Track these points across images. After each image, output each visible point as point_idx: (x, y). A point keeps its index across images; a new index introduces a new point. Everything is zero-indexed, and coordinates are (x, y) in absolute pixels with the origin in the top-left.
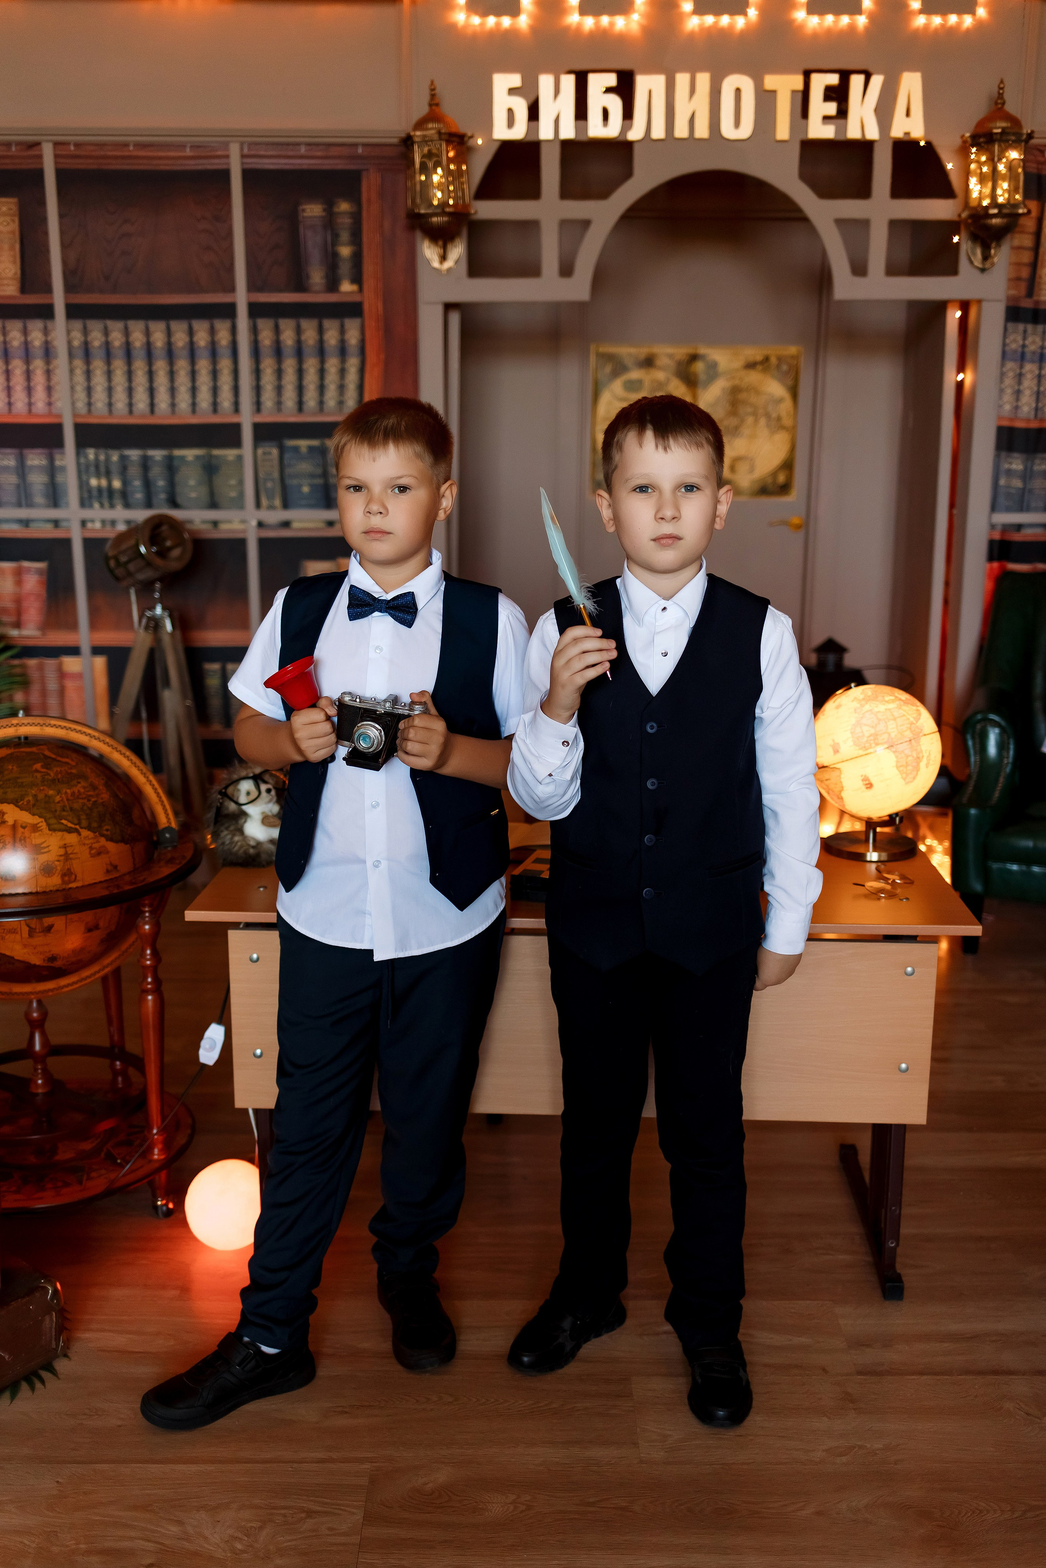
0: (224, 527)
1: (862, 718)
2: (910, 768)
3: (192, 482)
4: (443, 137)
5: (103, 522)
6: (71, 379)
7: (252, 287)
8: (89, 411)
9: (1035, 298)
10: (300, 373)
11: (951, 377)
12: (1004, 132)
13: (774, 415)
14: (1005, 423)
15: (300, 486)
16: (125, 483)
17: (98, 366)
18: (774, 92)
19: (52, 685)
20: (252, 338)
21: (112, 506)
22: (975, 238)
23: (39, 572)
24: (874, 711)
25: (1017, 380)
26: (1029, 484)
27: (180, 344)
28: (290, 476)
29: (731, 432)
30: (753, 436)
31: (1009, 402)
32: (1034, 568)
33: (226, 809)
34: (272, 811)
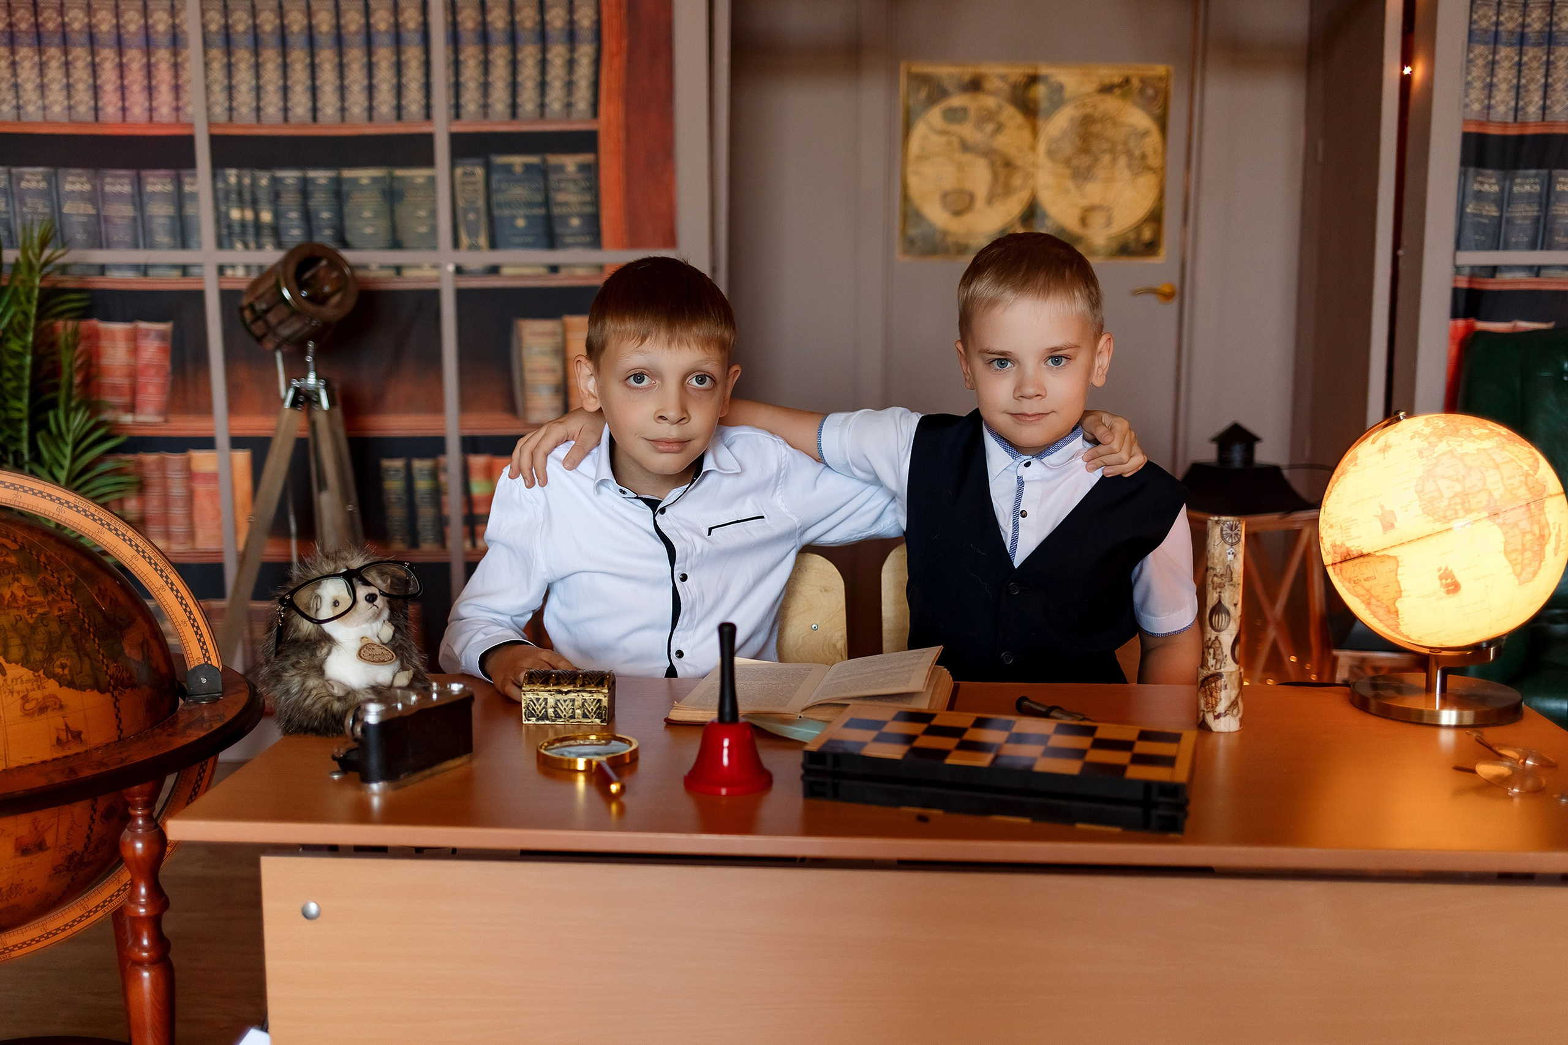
0: (408, 273)
1: (1436, 465)
2: (1528, 554)
3: (367, 214)
5: (248, 267)
6: (206, 77)
8: (231, 119)
10: (514, 65)
11: (1392, 71)
13: (1137, 153)
14: (1473, 129)
15: (514, 217)
16: (277, 215)
17: (243, 58)
19: (177, 490)
20: (450, 19)
21: (260, 247)
23: (162, 336)
24: (1455, 452)
25: (1489, 69)
26: (1507, 211)
27: (353, 27)
28: (499, 205)
29: (1082, 175)
30: (1110, 180)
31: (1477, 100)
32: (1514, 327)
33: (295, 631)
34: (381, 637)
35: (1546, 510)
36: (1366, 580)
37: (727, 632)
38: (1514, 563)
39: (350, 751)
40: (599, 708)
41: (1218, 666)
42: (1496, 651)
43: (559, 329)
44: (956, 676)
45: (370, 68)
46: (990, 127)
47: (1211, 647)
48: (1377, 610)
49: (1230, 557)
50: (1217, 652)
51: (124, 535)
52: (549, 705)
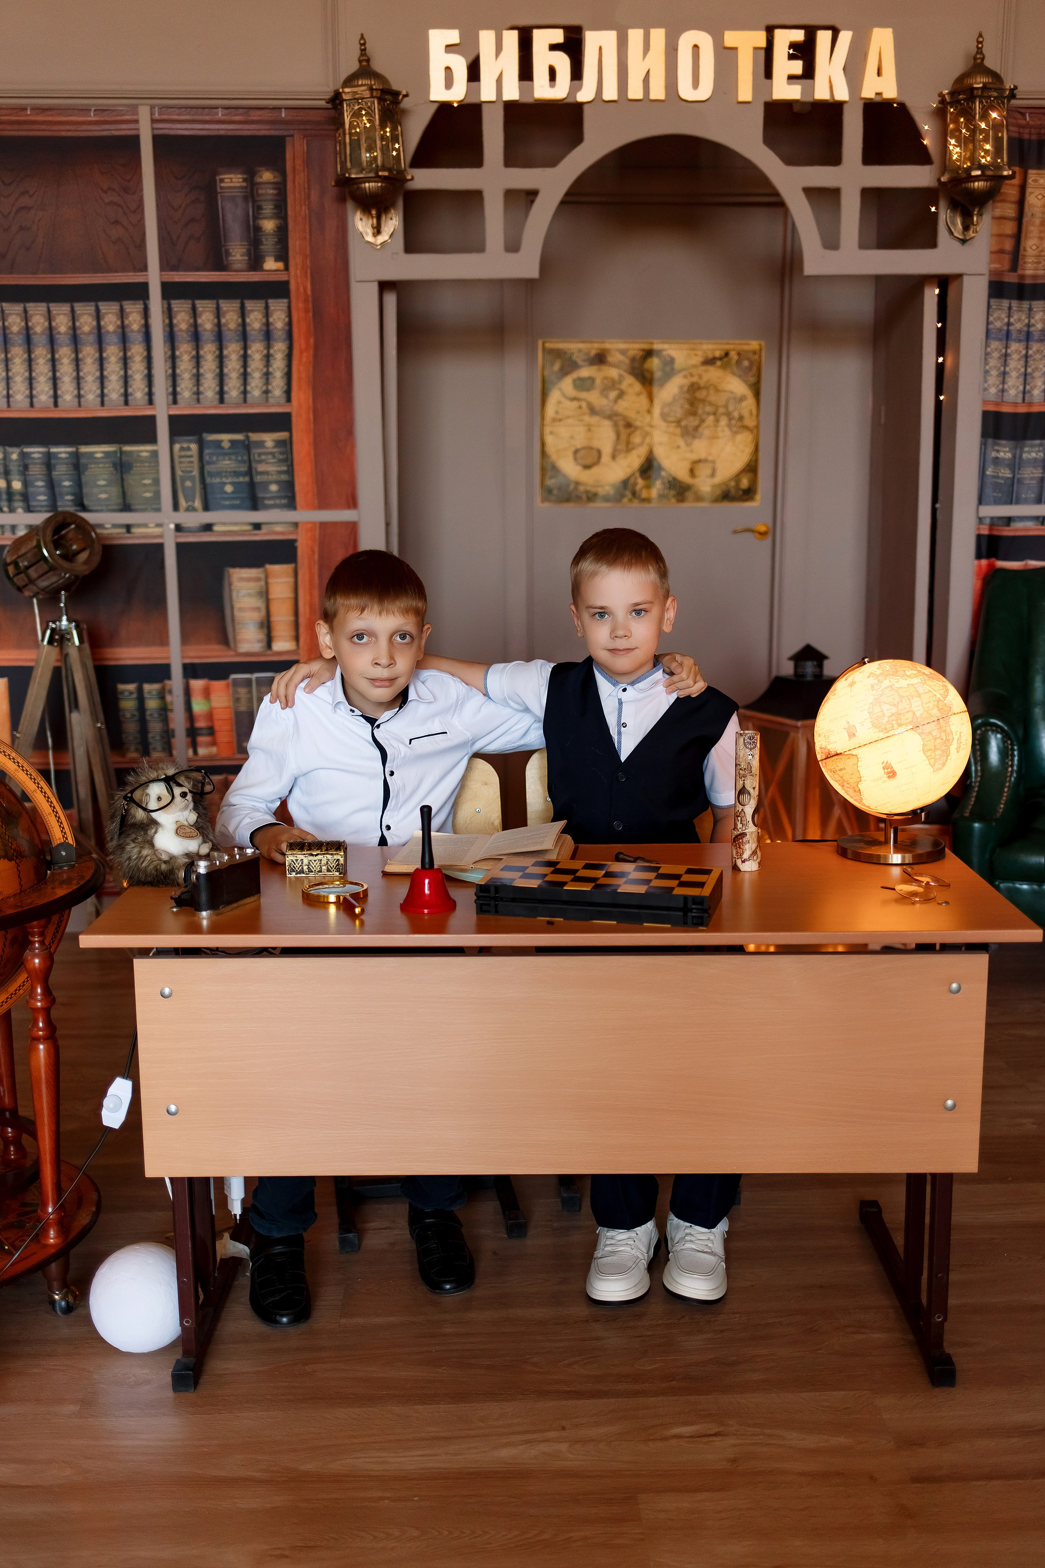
0: (134, 530)
1: (881, 695)
2: (938, 752)
3: (101, 482)
4: (375, 94)
5: (3, 528)
7: (166, 265)
9: (1020, 272)
10: (221, 359)
11: (929, 360)
12: (985, 87)
13: (736, 414)
14: (991, 408)
15: (223, 484)
16: (26, 484)
18: (735, 49)
20: (167, 321)
21: (12, 510)
22: (955, 205)
24: (894, 687)
25: (1002, 360)
26: (1018, 473)
27: (86, 329)
28: (211, 475)
29: (690, 433)
30: (714, 437)
31: (994, 385)
32: (1026, 565)
33: (132, 818)
34: (189, 820)
35: (950, 723)
36: (840, 770)
37: (426, 812)
38: (930, 758)
39: (182, 893)
40: (338, 865)
41: (744, 828)
42: (925, 815)
43: (262, 576)
44: (576, 841)
45: (101, 362)
46: (613, 394)
47: (739, 816)
48: (848, 789)
49: (750, 757)
50: (743, 819)
51: (9, 755)
52: (304, 863)
